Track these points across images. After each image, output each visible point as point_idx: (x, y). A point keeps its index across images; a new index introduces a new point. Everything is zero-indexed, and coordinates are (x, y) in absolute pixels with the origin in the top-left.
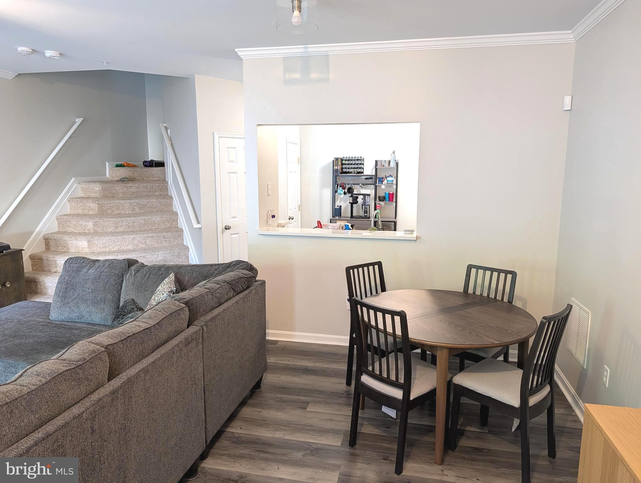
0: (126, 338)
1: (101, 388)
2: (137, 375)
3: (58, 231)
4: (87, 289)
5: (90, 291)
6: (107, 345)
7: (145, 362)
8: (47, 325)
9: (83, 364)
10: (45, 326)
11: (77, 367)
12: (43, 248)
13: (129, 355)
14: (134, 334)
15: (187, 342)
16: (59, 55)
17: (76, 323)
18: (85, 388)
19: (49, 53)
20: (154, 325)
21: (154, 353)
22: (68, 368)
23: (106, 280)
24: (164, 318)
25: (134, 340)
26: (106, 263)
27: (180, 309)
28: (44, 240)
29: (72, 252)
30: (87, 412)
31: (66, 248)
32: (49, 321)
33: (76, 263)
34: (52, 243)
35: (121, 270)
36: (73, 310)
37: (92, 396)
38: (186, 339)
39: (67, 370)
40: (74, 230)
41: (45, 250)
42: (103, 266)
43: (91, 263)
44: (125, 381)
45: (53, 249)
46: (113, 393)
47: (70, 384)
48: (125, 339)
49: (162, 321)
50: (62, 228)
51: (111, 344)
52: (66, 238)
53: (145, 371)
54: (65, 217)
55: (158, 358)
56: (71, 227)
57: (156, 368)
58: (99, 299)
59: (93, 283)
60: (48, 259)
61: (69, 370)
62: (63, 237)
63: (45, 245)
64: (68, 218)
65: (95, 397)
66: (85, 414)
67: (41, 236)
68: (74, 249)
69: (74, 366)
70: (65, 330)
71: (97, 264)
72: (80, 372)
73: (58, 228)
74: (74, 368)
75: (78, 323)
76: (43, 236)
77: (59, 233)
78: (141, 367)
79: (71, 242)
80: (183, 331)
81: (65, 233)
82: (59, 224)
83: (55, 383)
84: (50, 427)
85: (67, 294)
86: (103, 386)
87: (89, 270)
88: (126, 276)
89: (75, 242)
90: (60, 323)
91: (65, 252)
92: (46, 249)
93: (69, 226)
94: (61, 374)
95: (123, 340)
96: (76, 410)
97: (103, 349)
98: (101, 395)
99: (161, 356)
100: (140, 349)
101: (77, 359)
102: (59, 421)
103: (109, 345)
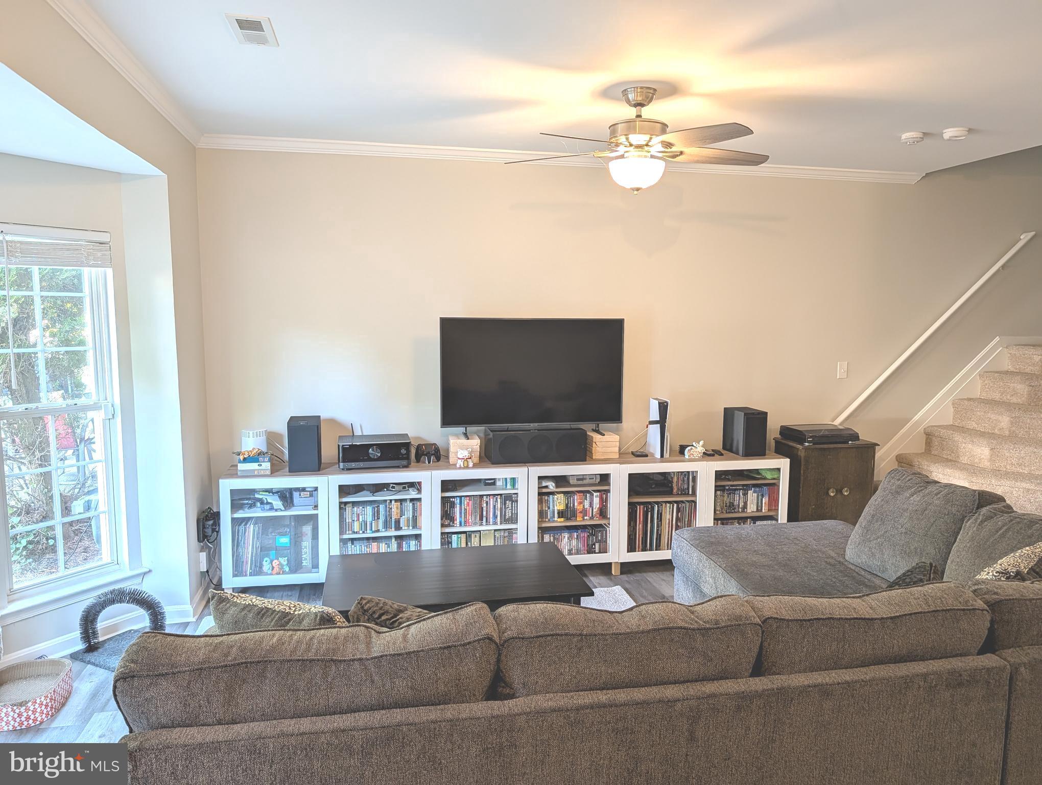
0: (811, 620)
1: (730, 680)
2: (804, 691)
3: (952, 423)
4: (900, 527)
5: (904, 530)
6: (769, 618)
7: (833, 675)
8: (834, 565)
9: (710, 629)
10: (831, 565)
11: (698, 629)
12: (922, 448)
13: (805, 650)
14: (833, 619)
15: (956, 681)
16: (967, 132)
17: (875, 576)
18: (696, 667)
19: (948, 133)
20: (882, 618)
21: (864, 670)
22: (686, 625)
23: (932, 520)
24: (915, 613)
25: (824, 629)
26: (942, 489)
27: (964, 610)
28: (925, 435)
29: (963, 462)
30: (685, 704)
31: (954, 453)
32: (842, 560)
33: (899, 480)
34: (936, 442)
35: (963, 509)
36: (873, 555)
37: (709, 685)
38: (952, 672)
39: (681, 628)
40: (976, 426)
41: (923, 451)
42: (936, 494)
43: (921, 485)
44: (774, 690)
45: (936, 453)
46: (742, 698)
47: (676, 650)
48: (809, 620)
49: (908, 617)
50: (959, 419)
51: (777, 618)
52: (958, 437)
53: (824, 691)
54: (966, 402)
55: (863, 681)
56: (973, 421)
57: (853, 696)
58: (912, 547)
59: (911, 518)
60: (921, 467)
61: (685, 628)
62: (952, 434)
63: (926, 443)
64: (970, 405)
65: (710, 688)
66: (679, 705)
67: (921, 428)
68: (966, 458)
69: (695, 626)
70: (850, 582)
71: (931, 488)
72: (699, 637)
73: (953, 419)
74: (694, 629)
75: (878, 578)
76: (925, 429)
77: (952, 427)
78: (820, 680)
79: (963, 445)
80: (961, 655)
81: (962, 430)
82: (956, 412)
83: (654, 637)
84: (621, 696)
85: (872, 525)
86: (737, 679)
87: (913, 496)
88: (967, 522)
89: (970, 446)
90: (853, 568)
91: (951, 461)
92: (925, 451)
93: (970, 419)
94: (670, 628)
95: (805, 620)
96: (671, 692)
97: (758, 620)
98: (721, 690)
99: (873, 679)
100: (833, 648)
101: (707, 619)
102: (638, 694)
103: (771, 618)
